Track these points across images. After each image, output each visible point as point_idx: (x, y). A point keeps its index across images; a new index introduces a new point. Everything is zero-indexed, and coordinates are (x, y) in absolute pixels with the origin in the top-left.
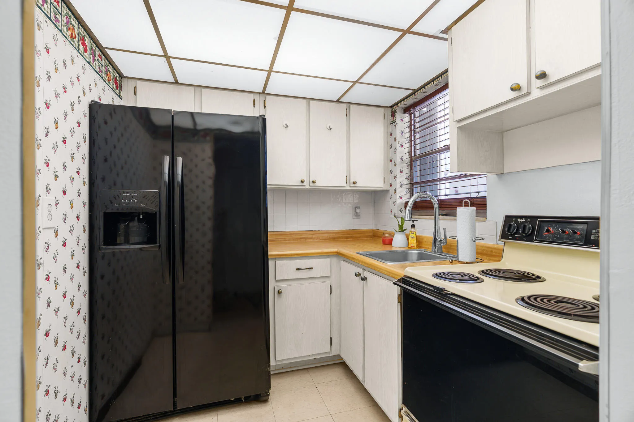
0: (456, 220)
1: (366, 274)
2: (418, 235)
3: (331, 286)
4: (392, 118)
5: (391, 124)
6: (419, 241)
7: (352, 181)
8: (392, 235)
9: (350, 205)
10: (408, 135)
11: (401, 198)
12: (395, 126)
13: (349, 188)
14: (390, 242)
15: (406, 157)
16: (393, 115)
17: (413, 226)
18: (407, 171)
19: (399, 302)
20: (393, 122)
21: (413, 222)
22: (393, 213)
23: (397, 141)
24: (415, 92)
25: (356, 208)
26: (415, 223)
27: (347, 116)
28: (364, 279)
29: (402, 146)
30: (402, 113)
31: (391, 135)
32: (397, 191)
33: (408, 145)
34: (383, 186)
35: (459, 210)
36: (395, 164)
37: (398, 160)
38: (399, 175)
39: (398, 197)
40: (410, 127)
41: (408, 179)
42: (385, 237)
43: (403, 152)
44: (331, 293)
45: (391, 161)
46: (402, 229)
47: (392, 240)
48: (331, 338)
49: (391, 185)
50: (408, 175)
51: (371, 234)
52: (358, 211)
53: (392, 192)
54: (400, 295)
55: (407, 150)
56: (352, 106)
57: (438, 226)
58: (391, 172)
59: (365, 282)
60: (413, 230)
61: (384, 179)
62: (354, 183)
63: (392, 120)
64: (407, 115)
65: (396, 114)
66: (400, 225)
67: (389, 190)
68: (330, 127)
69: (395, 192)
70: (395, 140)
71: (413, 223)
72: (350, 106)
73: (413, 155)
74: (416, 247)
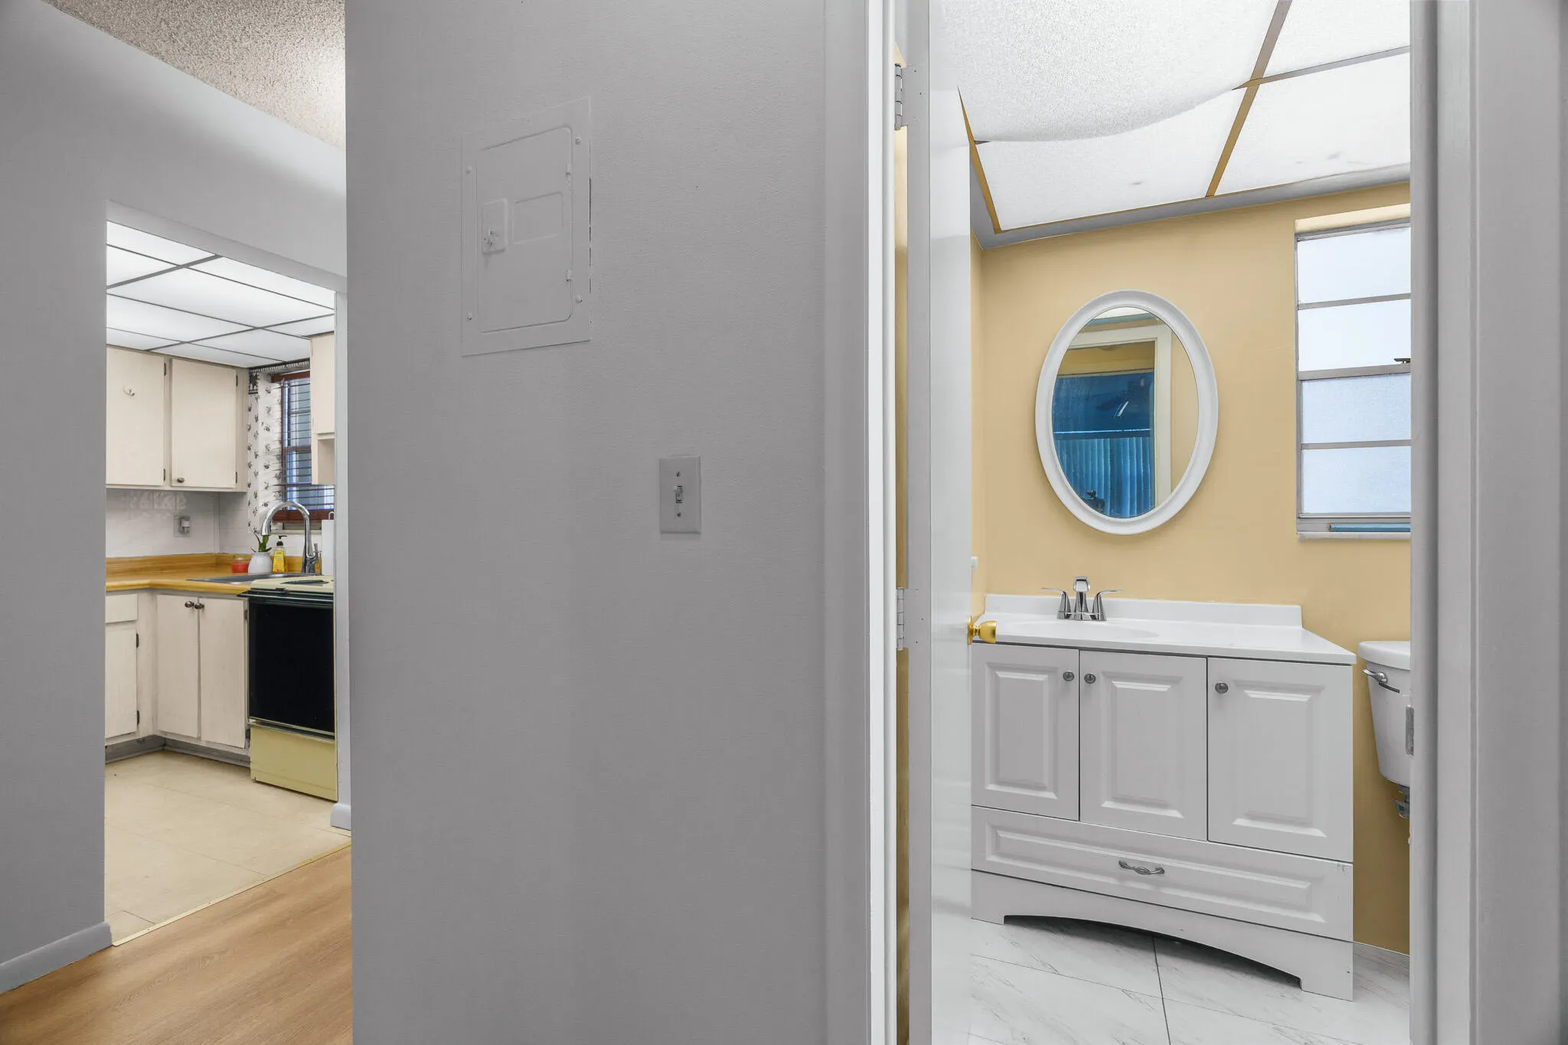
0: (321, 533)
1: (202, 601)
2: (287, 555)
3: (137, 635)
4: (251, 385)
5: (250, 394)
6: (288, 562)
7: (175, 476)
8: (248, 558)
9: (168, 514)
10: (278, 415)
11: (266, 505)
12: (257, 399)
13: (168, 488)
14: (246, 568)
15: (276, 447)
16: (253, 380)
17: (280, 544)
18: (275, 466)
19: (246, 618)
20: (253, 392)
21: (280, 537)
22: (252, 527)
23: (260, 421)
24: (285, 363)
25: (182, 519)
26: (283, 539)
27: (165, 374)
28: (200, 607)
29: (268, 429)
30: (268, 381)
31: (250, 410)
32: (259, 495)
33: (278, 429)
34: (234, 487)
35: (325, 523)
36: (256, 456)
37: (261, 450)
38: (262, 471)
39: (261, 503)
40: (282, 403)
41: (278, 477)
42: (237, 562)
43: (269, 438)
44: (137, 646)
45: (249, 449)
46: (263, 548)
47: (247, 566)
48: (138, 713)
49: (249, 485)
50: (278, 472)
51: (214, 561)
52: (186, 524)
53: (250, 496)
54: (246, 612)
55: (277, 436)
56: (174, 361)
57: (310, 541)
58: (250, 466)
59: (201, 610)
60: (279, 549)
61: (236, 476)
62: (180, 481)
63: (251, 389)
64: (277, 385)
65: (258, 381)
66: (261, 542)
67: (244, 494)
68: (130, 391)
69: (256, 497)
70: (257, 419)
71: (280, 540)
72: (171, 361)
73: (286, 445)
74: (283, 571)
